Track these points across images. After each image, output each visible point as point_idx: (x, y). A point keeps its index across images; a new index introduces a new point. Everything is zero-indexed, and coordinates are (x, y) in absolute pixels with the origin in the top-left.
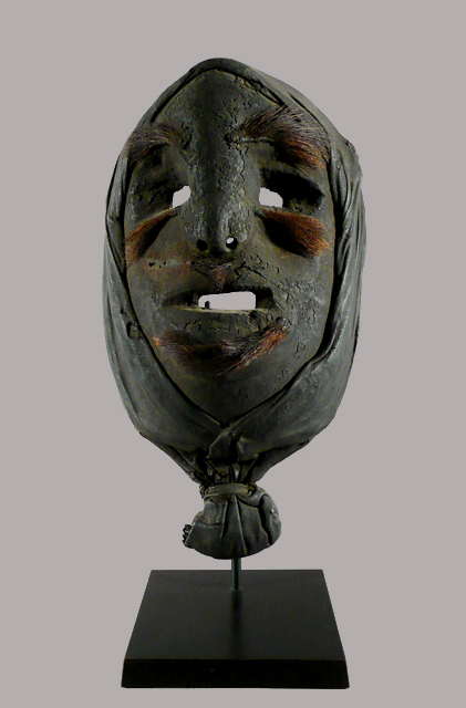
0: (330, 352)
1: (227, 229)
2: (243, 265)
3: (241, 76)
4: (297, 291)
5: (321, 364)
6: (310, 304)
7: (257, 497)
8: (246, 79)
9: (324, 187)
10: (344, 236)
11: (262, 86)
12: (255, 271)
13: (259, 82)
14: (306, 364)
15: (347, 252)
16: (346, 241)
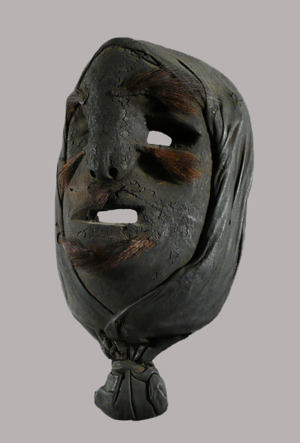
0: (201, 261)
1: (109, 161)
2: (122, 189)
3: (129, 49)
4: (171, 210)
5: (193, 270)
6: (184, 221)
7: (146, 374)
8: (132, 50)
9: (201, 129)
10: (221, 168)
11: (146, 54)
12: (132, 194)
13: (143, 51)
14: (180, 269)
15: (224, 180)
16: (222, 171)
